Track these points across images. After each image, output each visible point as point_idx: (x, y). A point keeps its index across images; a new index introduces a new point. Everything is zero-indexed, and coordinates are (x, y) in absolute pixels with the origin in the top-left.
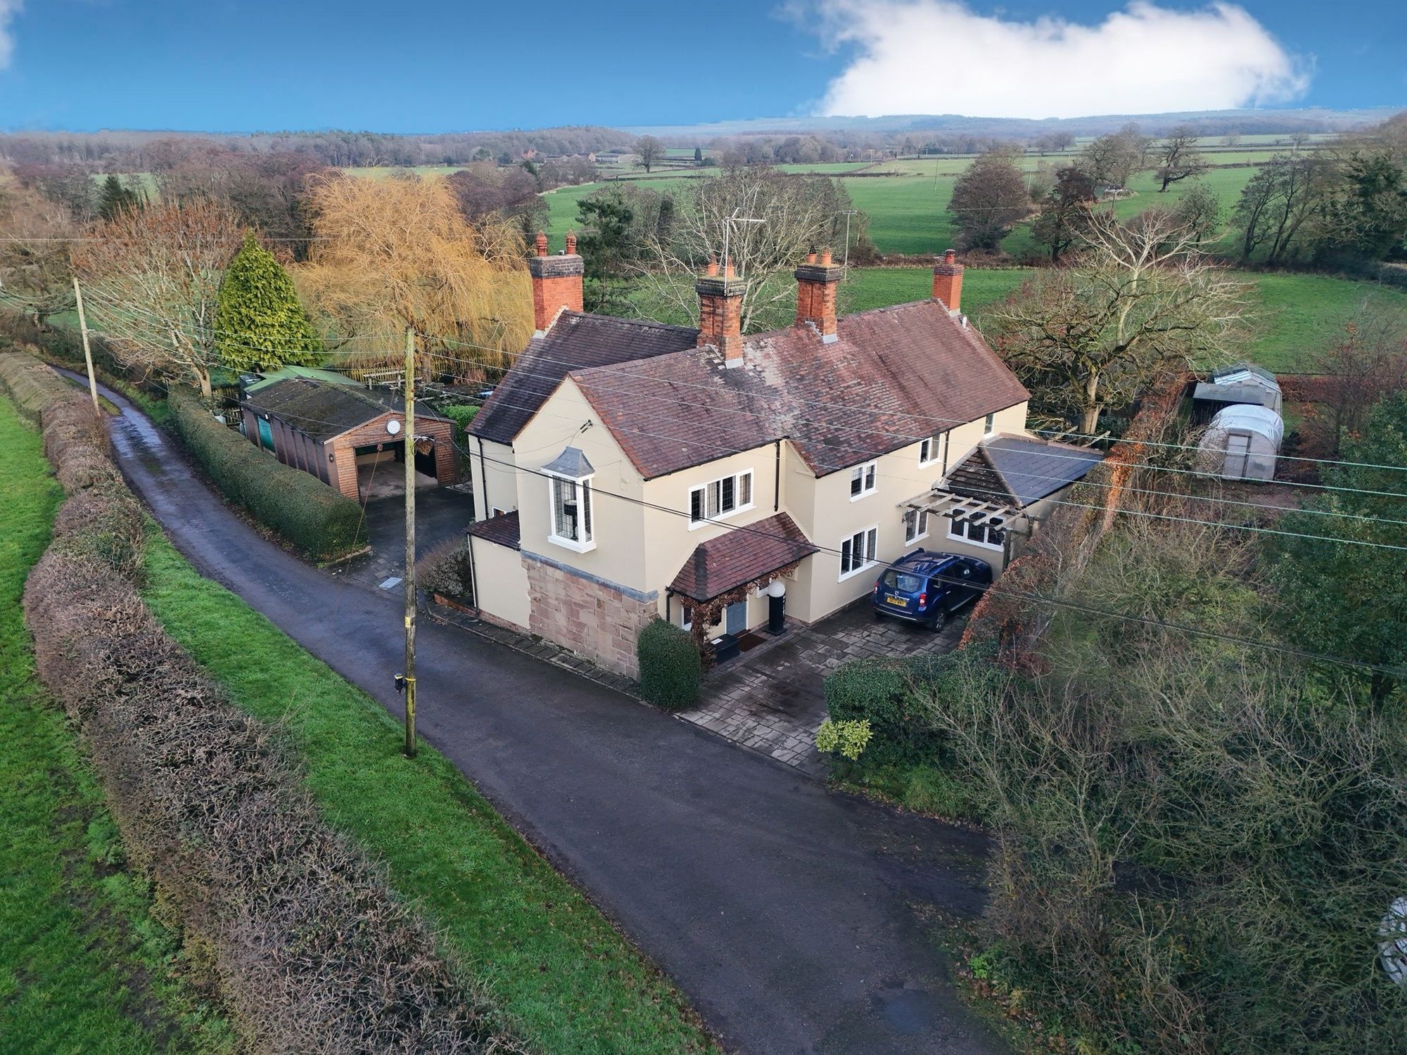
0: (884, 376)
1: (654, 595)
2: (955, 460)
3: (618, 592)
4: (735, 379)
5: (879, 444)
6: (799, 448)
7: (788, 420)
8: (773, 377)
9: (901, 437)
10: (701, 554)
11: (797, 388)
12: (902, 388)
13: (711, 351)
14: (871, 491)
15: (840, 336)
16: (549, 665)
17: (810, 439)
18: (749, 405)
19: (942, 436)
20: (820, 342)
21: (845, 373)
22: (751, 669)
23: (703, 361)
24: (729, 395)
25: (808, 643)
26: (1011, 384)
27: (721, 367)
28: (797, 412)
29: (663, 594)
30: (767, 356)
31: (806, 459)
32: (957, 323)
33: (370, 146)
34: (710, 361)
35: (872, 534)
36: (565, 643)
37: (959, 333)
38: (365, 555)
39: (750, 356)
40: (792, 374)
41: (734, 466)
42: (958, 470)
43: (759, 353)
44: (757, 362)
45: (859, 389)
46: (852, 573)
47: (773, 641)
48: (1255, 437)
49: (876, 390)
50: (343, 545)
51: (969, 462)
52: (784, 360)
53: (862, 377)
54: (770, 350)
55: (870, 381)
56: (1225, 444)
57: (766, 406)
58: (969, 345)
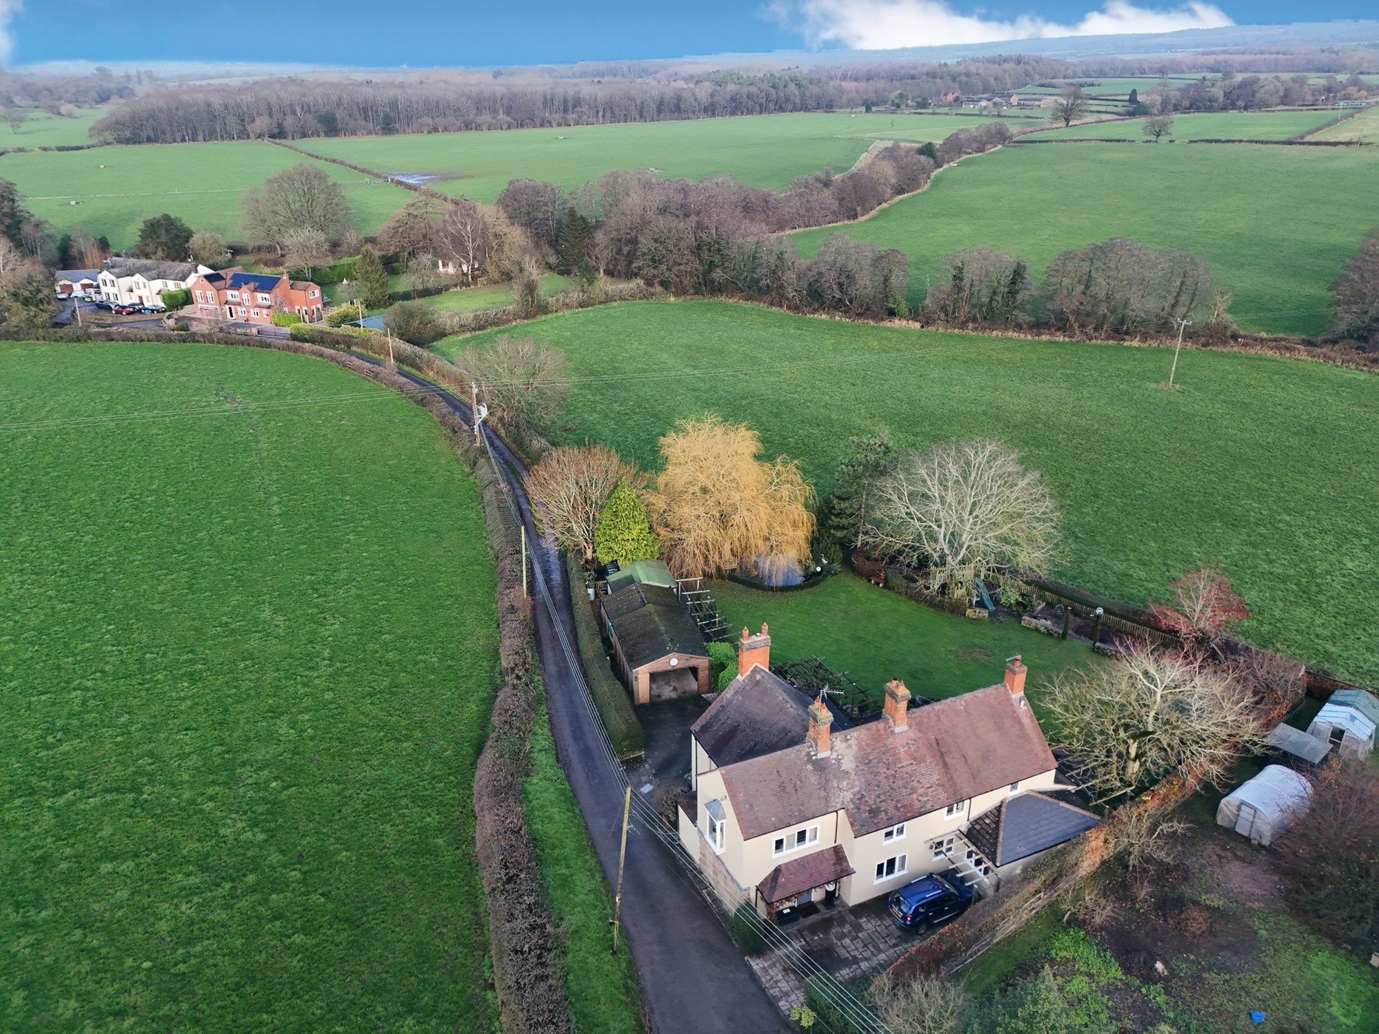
0: (934, 756)
1: (749, 889)
2: (975, 814)
3: (733, 880)
4: (821, 766)
5: (909, 812)
6: (849, 816)
7: (848, 795)
8: (848, 764)
9: (928, 806)
10: (778, 871)
11: (863, 770)
12: (945, 765)
13: (811, 746)
14: (902, 837)
15: (910, 726)
16: (700, 894)
17: (859, 809)
18: (824, 786)
19: (967, 802)
20: (892, 732)
21: (903, 755)
23: (803, 754)
24: (813, 779)
25: (842, 921)
26: (1042, 755)
27: (814, 758)
28: (856, 789)
29: (754, 889)
30: (849, 747)
31: (852, 825)
32: (1016, 705)
34: (808, 754)
35: (904, 858)
36: (712, 884)
37: (1014, 712)
38: (640, 757)
39: (836, 748)
40: (864, 760)
41: (807, 826)
42: (980, 818)
43: (844, 745)
44: (841, 752)
45: (909, 769)
46: (885, 878)
47: (825, 913)
48: (1259, 813)
49: (922, 768)
50: (629, 751)
51: (986, 815)
52: (861, 748)
53: (915, 759)
54: (853, 742)
55: (919, 760)
56: (1239, 808)
57: (836, 785)
58: (1019, 722)
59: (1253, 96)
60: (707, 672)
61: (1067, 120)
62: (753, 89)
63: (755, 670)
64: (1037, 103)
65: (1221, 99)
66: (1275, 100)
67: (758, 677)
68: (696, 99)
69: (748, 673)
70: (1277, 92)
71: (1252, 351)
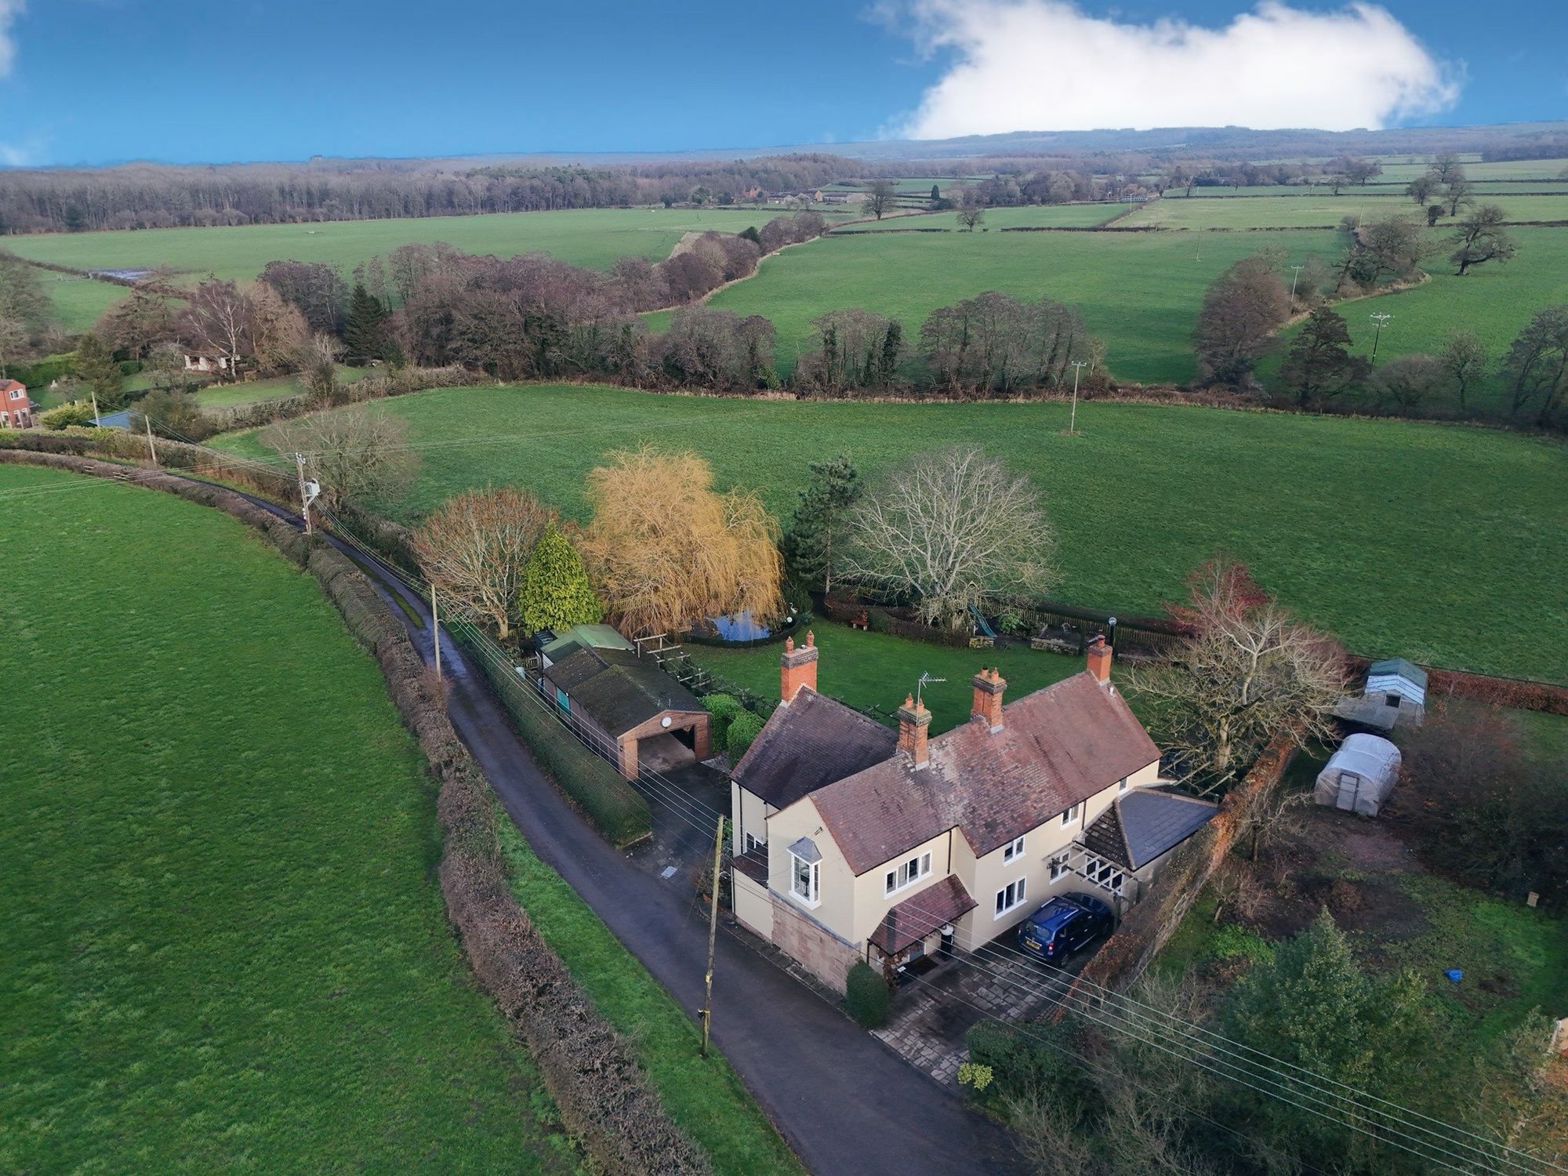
0: (1037, 757)
1: (860, 944)
2: (1091, 817)
3: (835, 938)
4: (921, 779)
5: (1027, 822)
6: (966, 833)
7: (959, 809)
8: (950, 774)
9: (1046, 813)
10: (892, 913)
11: (967, 779)
12: (1051, 765)
13: (907, 757)
14: (1021, 854)
15: (1005, 725)
16: (785, 974)
17: (974, 824)
18: (931, 802)
19: (1081, 805)
20: (989, 733)
21: (1005, 758)
22: (925, 993)
23: (899, 767)
24: (917, 795)
25: (968, 970)
26: (1145, 745)
27: (912, 770)
28: (966, 802)
29: (865, 943)
30: (947, 754)
31: (971, 843)
32: (1105, 692)
33: (586, 186)
34: (905, 766)
35: (1022, 883)
36: (796, 957)
37: (1105, 700)
38: (647, 839)
39: (934, 757)
40: (966, 767)
41: (919, 853)
42: (1094, 824)
43: (941, 753)
44: (939, 760)
45: (1015, 773)
46: (1006, 911)
47: (943, 967)
48: (1362, 779)
49: (1029, 771)
50: (632, 833)
51: (1100, 820)
52: (960, 755)
53: (1019, 761)
54: (949, 748)
55: (1023, 762)
56: (1339, 780)
57: (943, 800)
58: (1113, 711)
59: (1048, 191)
60: (705, 732)
61: (879, 213)
62: (536, 182)
63: (804, 691)
64: (842, 198)
65: (1019, 194)
66: (1068, 194)
67: (810, 698)
68: (470, 193)
69: (795, 696)
70: (1069, 187)
71: (1133, 401)
